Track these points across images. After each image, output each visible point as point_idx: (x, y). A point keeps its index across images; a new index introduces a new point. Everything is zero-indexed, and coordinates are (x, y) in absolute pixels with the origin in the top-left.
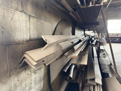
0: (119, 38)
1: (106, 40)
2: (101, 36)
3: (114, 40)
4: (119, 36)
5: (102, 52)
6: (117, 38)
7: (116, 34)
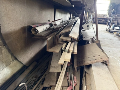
0: (105, 19)
1: (93, 20)
2: (88, 16)
3: (100, 21)
4: (105, 17)
5: (86, 24)
6: (103, 19)
7: (103, 15)
